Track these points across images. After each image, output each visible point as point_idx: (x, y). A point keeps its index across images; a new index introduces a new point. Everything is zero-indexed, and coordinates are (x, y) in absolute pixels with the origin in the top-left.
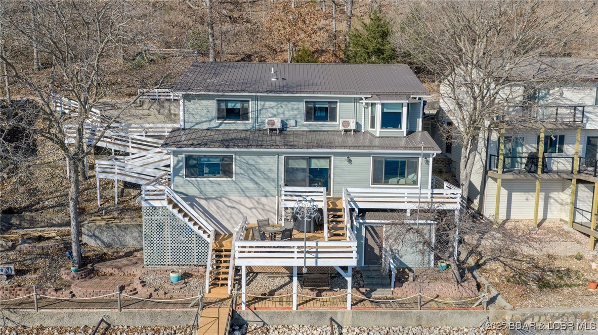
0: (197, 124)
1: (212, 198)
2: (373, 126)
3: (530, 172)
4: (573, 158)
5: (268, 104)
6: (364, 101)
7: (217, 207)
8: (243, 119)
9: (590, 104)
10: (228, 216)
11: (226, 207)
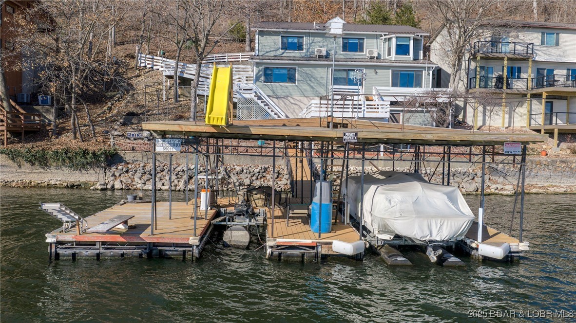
0: (267, 52)
1: (281, 97)
2: (389, 54)
3: (498, 88)
4: (527, 79)
5: (317, 39)
6: (384, 37)
7: (285, 104)
8: (299, 50)
9: (538, 44)
10: (292, 111)
11: (291, 104)
